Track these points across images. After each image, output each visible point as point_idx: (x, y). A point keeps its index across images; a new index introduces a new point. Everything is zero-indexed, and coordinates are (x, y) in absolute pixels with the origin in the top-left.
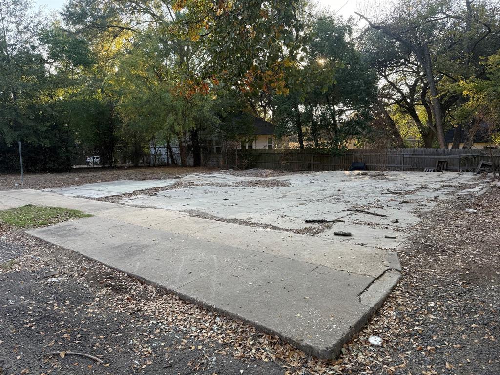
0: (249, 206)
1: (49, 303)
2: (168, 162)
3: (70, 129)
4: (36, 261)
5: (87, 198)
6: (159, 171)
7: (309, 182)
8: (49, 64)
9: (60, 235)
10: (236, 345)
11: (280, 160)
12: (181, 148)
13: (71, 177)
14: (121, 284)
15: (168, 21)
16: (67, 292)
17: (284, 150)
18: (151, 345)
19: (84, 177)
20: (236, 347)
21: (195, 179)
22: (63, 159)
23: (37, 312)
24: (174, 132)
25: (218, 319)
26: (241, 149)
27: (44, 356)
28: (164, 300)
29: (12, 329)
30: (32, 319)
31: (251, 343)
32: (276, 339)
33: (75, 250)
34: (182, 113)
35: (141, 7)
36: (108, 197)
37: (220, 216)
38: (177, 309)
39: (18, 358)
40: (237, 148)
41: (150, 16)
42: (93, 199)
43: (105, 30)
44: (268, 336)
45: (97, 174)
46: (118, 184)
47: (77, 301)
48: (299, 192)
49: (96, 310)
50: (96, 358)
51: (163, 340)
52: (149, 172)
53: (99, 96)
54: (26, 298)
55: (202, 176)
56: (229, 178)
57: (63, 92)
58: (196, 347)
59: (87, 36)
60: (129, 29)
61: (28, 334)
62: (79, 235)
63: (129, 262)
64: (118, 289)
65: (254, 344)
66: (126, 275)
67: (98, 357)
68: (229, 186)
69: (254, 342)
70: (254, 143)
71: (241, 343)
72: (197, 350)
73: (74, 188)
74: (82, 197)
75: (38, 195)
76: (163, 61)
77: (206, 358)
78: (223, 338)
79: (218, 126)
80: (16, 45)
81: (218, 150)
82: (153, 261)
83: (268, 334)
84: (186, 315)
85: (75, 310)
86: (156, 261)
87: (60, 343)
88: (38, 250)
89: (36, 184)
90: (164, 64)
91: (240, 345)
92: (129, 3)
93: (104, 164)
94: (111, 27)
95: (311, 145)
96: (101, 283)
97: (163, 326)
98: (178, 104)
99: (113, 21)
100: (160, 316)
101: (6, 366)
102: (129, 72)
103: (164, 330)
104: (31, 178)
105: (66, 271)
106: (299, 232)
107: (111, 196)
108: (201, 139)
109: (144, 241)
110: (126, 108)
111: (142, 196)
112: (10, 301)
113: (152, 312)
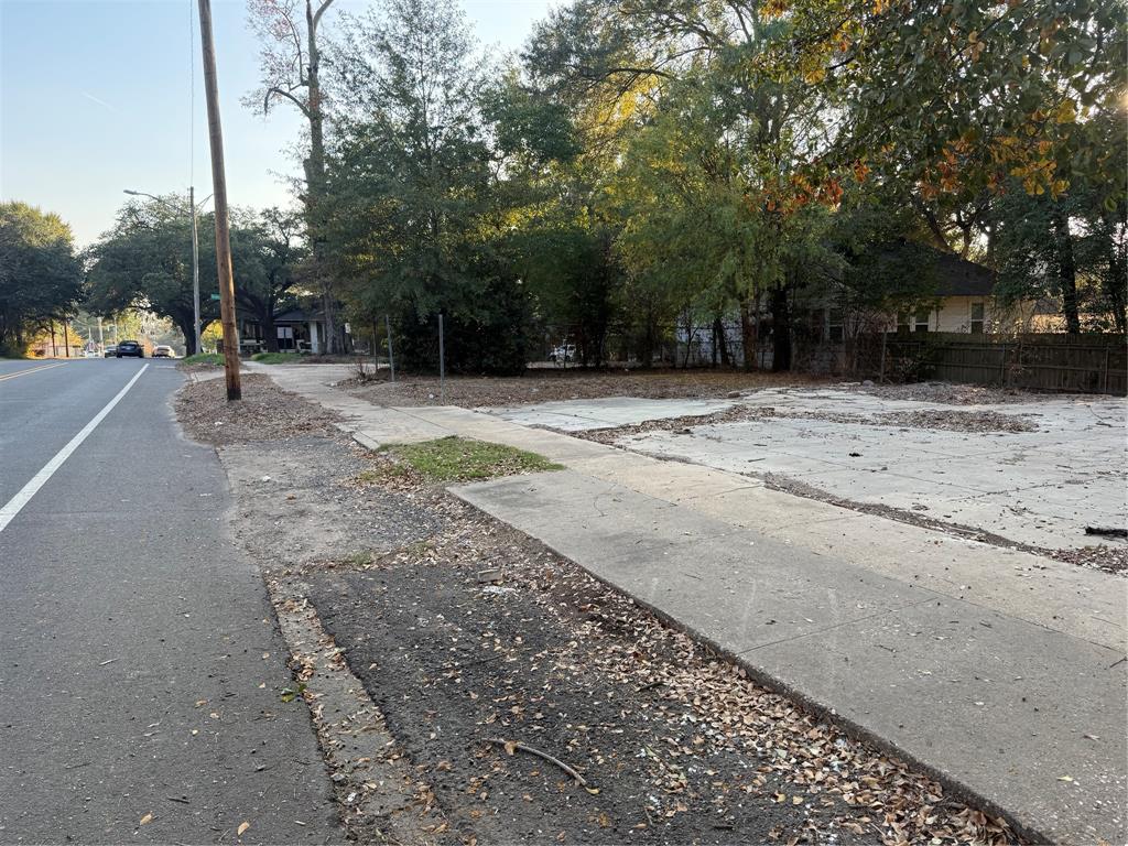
0: (919, 476)
1: (486, 635)
2: (715, 360)
3: (527, 289)
4: (465, 548)
5: (553, 430)
6: (694, 379)
7: (1093, 423)
8: (496, 160)
9: (506, 500)
10: (888, 816)
11: (1005, 360)
12: (746, 329)
13: (523, 386)
14: (620, 618)
15: (738, 43)
16: (518, 619)
17: (1018, 334)
18: (685, 770)
19: (547, 387)
20: (889, 821)
21: (777, 401)
22: (510, 350)
23: (465, 651)
24: (733, 293)
25: (841, 744)
26: (895, 330)
27: (477, 743)
28: (713, 673)
29: (422, 676)
30: (457, 664)
31: (930, 821)
32: (999, 827)
33: (532, 535)
34: (756, 248)
35: (680, 21)
36: (593, 431)
37: (842, 494)
38: (743, 700)
39: (433, 735)
40: (886, 329)
41: (697, 37)
42: (564, 432)
43: (603, 81)
44: (976, 813)
45: (572, 383)
46: (611, 405)
47: (536, 641)
48: (1065, 448)
49: (572, 667)
50: (573, 771)
51: (712, 764)
52: (673, 380)
53: (584, 221)
54: (448, 619)
55: (794, 395)
56: (864, 401)
57: (518, 215)
58: (789, 799)
59: (569, 95)
60: (650, 71)
61: (449, 692)
62: (541, 505)
63: (637, 576)
64: (614, 629)
65: (937, 826)
66: (631, 602)
67: (576, 770)
68: (864, 422)
69: (938, 820)
70: (932, 317)
71: (902, 814)
72: (788, 804)
73: (529, 408)
74: (544, 427)
75: (467, 417)
76: (720, 134)
77: (812, 830)
78: (854, 791)
79: (840, 276)
80: (442, 128)
81: (836, 333)
82: (687, 579)
83: (976, 809)
84: (763, 718)
85: (532, 659)
86: (694, 582)
87: (505, 724)
88: (468, 527)
89: (464, 398)
90: (722, 140)
91: (900, 819)
92: (654, 15)
93: (585, 361)
94: (616, 71)
95: (1101, 323)
96: (580, 610)
97: (711, 732)
98: (749, 228)
99: (620, 58)
100: (704, 707)
101: (413, 747)
102: (647, 164)
103: (714, 741)
104: (457, 384)
105: (517, 576)
106: (1064, 556)
107: (599, 430)
108: (794, 307)
109: (668, 532)
110: (636, 243)
111: (658, 433)
112: (420, 619)
113: (687, 695)
